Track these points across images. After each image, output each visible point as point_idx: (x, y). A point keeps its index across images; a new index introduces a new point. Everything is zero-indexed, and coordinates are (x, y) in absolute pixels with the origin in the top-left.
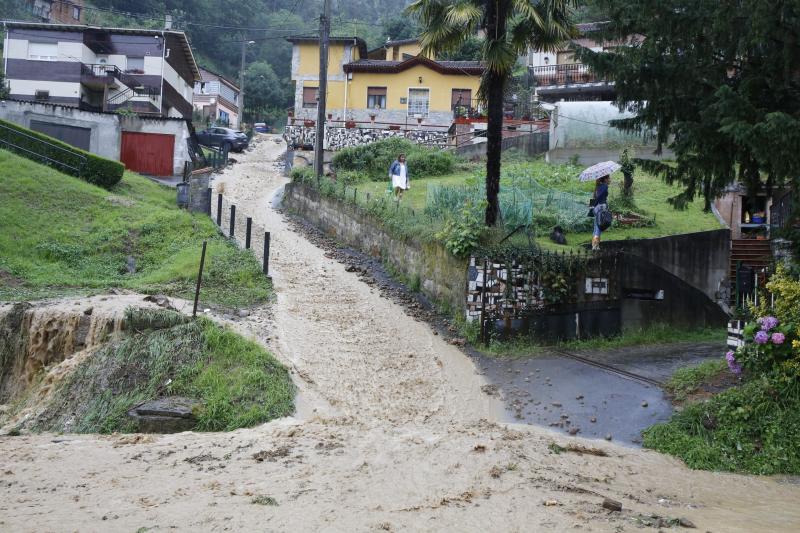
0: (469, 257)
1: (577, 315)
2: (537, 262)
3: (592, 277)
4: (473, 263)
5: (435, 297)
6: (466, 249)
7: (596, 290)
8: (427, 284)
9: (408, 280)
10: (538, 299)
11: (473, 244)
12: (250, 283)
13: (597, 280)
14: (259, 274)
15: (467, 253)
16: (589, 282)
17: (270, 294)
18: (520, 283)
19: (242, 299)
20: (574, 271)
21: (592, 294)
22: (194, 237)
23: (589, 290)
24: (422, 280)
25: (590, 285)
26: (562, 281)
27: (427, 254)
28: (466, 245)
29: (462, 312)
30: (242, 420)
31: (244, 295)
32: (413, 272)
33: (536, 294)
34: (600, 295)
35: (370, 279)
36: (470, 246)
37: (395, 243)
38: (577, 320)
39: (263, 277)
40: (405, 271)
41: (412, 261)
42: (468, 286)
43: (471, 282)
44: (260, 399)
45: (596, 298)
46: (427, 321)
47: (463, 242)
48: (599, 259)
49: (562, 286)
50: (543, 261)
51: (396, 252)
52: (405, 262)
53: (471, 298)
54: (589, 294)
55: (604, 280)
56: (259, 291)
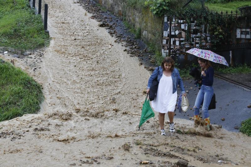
0: (163, 16)
1: (231, 52)
2: (205, 18)
3: (241, 28)
4: (166, 20)
5: (148, 41)
6: (161, 11)
7: (243, 36)
8: (144, 33)
9: (135, 31)
10: (207, 42)
11: (165, 8)
12: (36, 35)
13: (244, 30)
14: (42, 29)
15: (162, 13)
16: (238, 31)
17: (46, 42)
18: (196, 32)
19: (29, 45)
20: (229, 24)
21: (241, 39)
22: (13, 8)
23: (238, 36)
24: (142, 31)
25: (240, 33)
26: (220, 30)
27: (144, 15)
28: (161, 9)
29: (160, 50)
30: (5, 115)
31: (31, 42)
32: (138, 26)
33: (205, 39)
34: (246, 39)
35: (112, 31)
36: (164, 9)
37: (129, 8)
38: (231, 55)
39: (43, 32)
40: (134, 26)
41: (137, 19)
42: (163, 34)
43: (165, 32)
44: (19, 103)
45: (243, 41)
46: (139, 56)
47: (159, 6)
48: (245, 17)
49: (221, 34)
50: (210, 18)
51: (130, 14)
52: (134, 20)
53: (164, 42)
54: (238, 39)
55: (248, 30)
56: (40, 40)
